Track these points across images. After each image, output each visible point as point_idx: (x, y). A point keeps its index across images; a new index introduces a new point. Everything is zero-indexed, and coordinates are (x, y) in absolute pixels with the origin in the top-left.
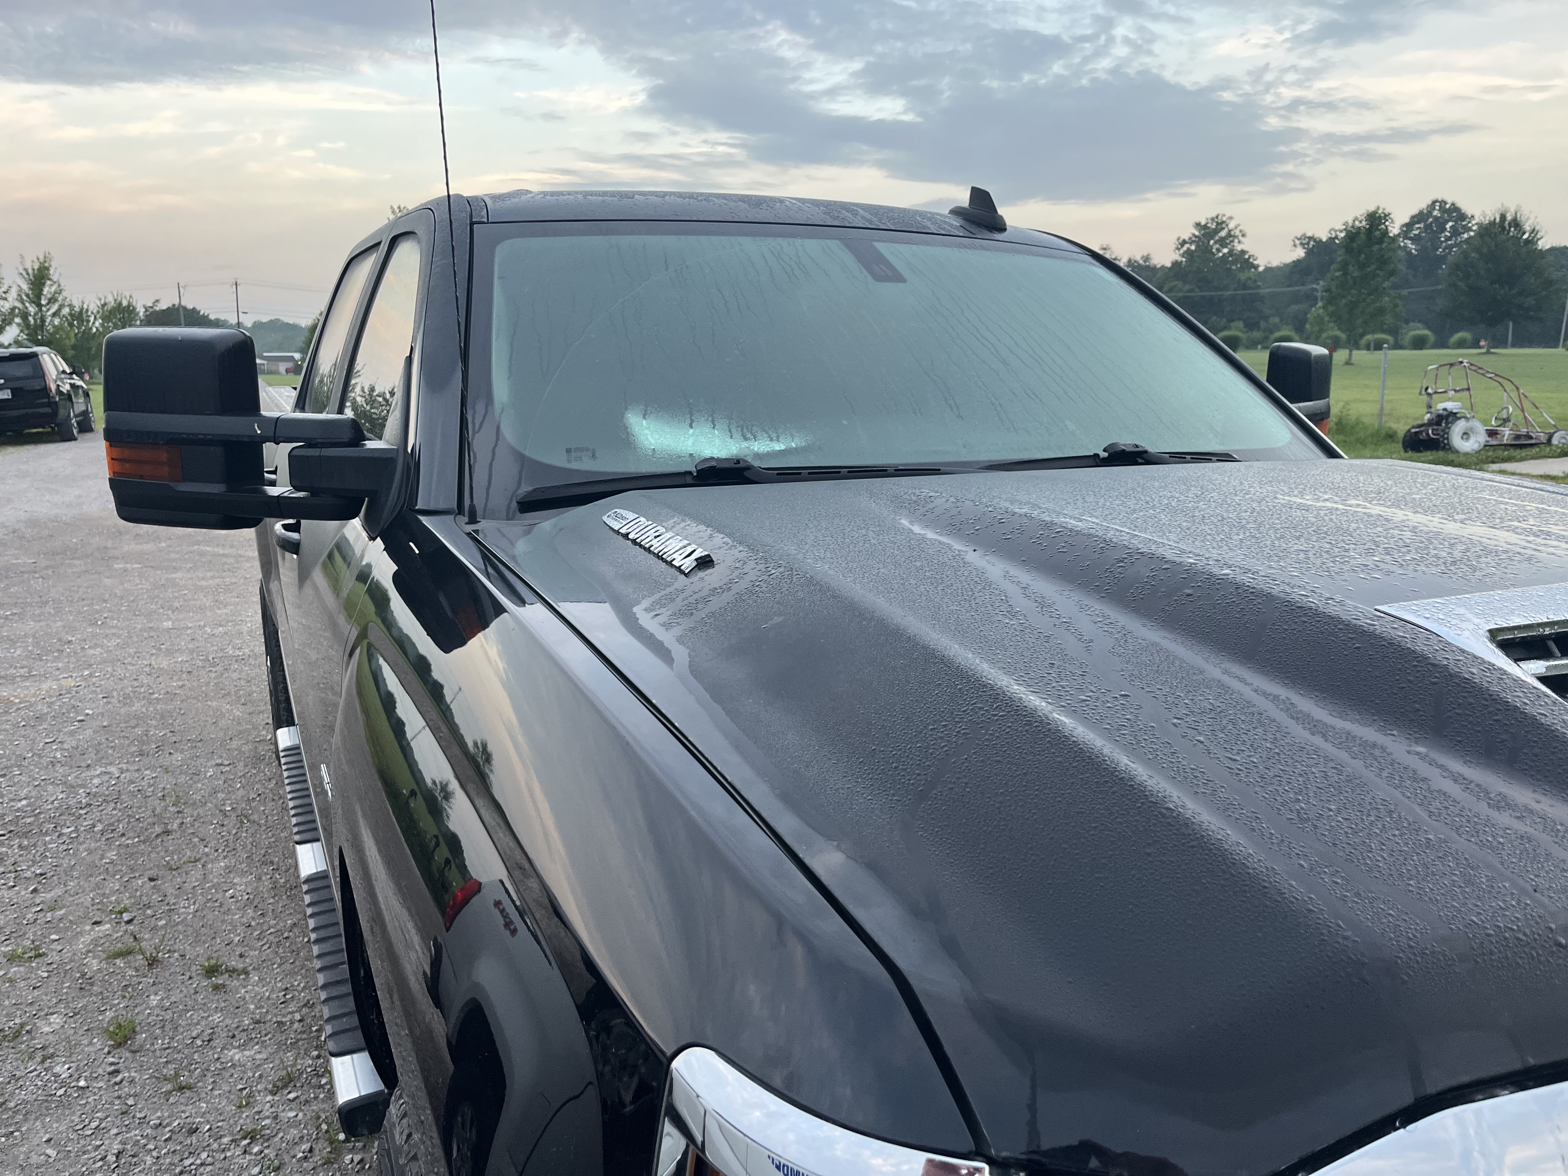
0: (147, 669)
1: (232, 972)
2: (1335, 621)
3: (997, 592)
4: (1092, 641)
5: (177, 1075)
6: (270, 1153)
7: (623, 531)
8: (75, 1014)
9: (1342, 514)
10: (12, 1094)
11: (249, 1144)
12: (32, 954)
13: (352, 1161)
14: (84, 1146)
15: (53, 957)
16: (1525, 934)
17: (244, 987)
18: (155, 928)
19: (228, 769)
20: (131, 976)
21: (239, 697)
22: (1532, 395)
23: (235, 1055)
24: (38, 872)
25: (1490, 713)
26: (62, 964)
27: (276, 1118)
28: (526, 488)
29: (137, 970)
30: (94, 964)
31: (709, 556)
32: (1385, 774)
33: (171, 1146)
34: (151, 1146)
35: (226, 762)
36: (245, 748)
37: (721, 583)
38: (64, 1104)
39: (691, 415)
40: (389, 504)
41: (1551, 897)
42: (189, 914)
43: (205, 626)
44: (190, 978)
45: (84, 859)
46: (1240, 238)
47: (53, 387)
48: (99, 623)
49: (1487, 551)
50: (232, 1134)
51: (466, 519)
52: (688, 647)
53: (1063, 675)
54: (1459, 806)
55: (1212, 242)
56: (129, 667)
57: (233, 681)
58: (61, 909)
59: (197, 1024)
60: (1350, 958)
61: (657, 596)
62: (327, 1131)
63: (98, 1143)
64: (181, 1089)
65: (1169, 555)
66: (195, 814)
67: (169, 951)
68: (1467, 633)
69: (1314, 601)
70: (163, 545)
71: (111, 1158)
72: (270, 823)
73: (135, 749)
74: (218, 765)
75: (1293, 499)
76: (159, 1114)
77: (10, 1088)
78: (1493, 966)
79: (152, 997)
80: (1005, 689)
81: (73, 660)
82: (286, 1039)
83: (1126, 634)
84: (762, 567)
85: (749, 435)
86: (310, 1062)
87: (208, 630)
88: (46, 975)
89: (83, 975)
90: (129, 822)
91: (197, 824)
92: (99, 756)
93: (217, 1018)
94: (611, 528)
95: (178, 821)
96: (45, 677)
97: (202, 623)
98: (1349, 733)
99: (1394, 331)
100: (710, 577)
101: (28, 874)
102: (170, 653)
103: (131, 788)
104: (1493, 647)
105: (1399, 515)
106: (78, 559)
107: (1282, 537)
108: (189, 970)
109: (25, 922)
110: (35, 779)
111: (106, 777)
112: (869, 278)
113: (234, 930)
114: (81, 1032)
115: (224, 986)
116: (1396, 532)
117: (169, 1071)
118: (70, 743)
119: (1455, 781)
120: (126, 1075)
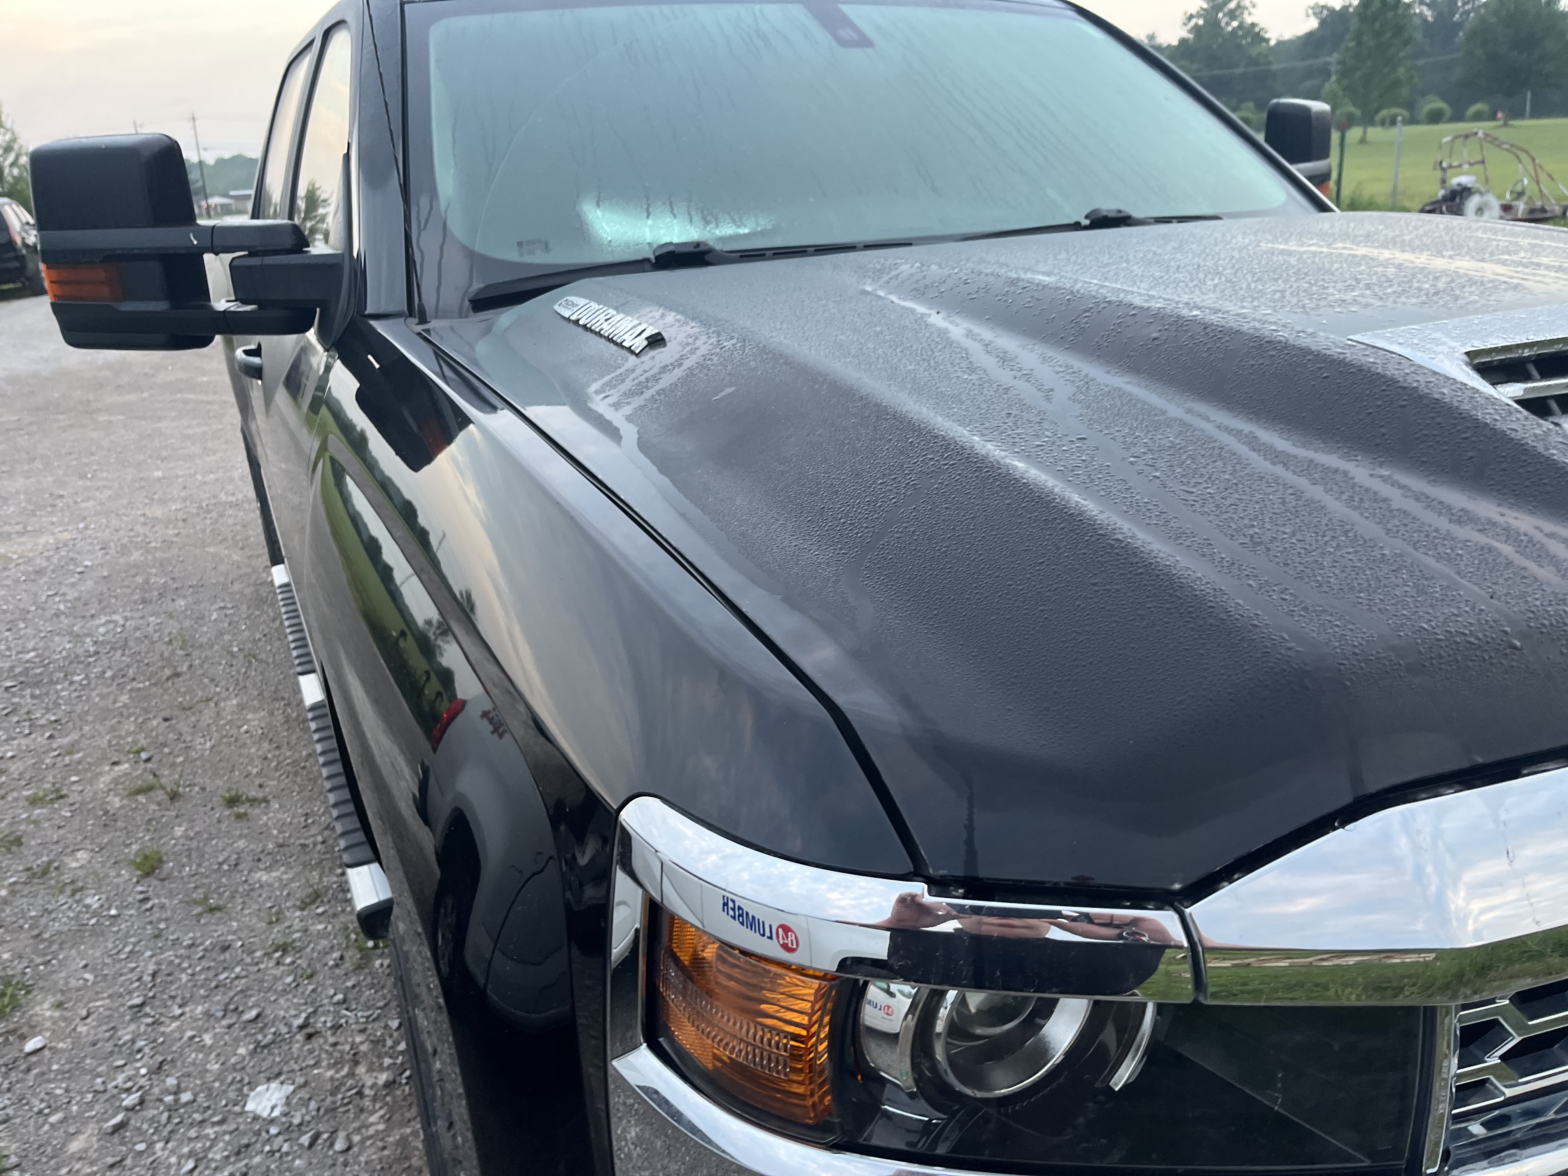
0: (142, 519)
1: (253, 801)
2: (1305, 351)
3: (958, 350)
4: (1052, 390)
5: (206, 898)
6: (303, 963)
7: (573, 318)
8: (101, 849)
9: (1326, 256)
10: (46, 926)
11: (282, 956)
12: (53, 796)
13: (382, 965)
14: (121, 969)
15: (74, 797)
16: (1478, 638)
17: (266, 814)
18: (173, 765)
19: (231, 611)
20: (154, 811)
21: (237, 542)
22: (1549, 167)
23: (263, 877)
24: (53, 718)
25: (1458, 431)
26: (83, 803)
27: (306, 931)
28: (477, 286)
29: (159, 804)
30: (116, 802)
31: (659, 334)
32: (1344, 497)
33: (205, 963)
34: (185, 965)
35: (230, 605)
36: (247, 591)
37: (672, 360)
38: (97, 932)
39: (648, 199)
40: (339, 312)
41: (1508, 603)
42: (205, 750)
43: (195, 473)
44: (212, 809)
45: (97, 704)
46: (1252, 10)
47: (19, 241)
48: (89, 476)
49: (1471, 281)
50: (264, 948)
51: (417, 320)
52: (637, 425)
53: (1019, 423)
54: (1418, 523)
55: (1220, 15)
56: (124, 518)
57: (229, 526)
58: (78, 752)
59: (223, 850)
60: (1292, 667)
61: (607, 378)
62: (356, 940)
63: (133, 965)
64: (212, 910)
65: (1137, 301)
66: (203, 655)
67: (189, 786)
68: (1441, 356)
69: (1284, 334)
70: (146, 395)
71: (147, 978)
72: (278, 662)
73: (136, 597)
74: (221, 608)
75: (1277, 246)
76: (191, 935)
77: (43, 921)
78: (1441, 669)
79: (176, 828)
80: (958, 439)
81: (67, 513)
82: (311, 860)
83: (1088, 381)
84: (714, 340)
85: (709, 218)
86: (335, 879)
87: (199, 477)
88: (69, 814)
89: (106, 812)
90: (138, 667)
91: (205, 666)
92: (103, 605)
93: (241, 844)
94: (563, 317)
95: (187, 664)
96: (40, 532)
97: (192, 471)
98: (1311, 461)
99: (1410, 106)
100: (662, 356)
101: (43, 722)
102: (163, 501)
103: (138, 634)
104: (1468, 370)
105: (1386, 254)
106: (62, 413)
107: (1259, 280)
108: (211, 801)
109: (44, 766)
110: (41, 631)
111: (111, 626)
112: (835, 45)
113: (251, 761)
114: (108, 865)
115: (245, 814)
116: (1380, 269)
117: (198, 895)
118: (72, 594)
119: (1417, 500)
120: (157, 901)
